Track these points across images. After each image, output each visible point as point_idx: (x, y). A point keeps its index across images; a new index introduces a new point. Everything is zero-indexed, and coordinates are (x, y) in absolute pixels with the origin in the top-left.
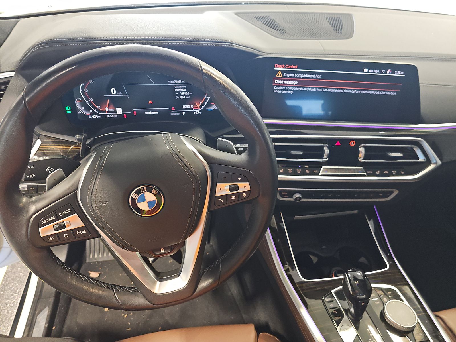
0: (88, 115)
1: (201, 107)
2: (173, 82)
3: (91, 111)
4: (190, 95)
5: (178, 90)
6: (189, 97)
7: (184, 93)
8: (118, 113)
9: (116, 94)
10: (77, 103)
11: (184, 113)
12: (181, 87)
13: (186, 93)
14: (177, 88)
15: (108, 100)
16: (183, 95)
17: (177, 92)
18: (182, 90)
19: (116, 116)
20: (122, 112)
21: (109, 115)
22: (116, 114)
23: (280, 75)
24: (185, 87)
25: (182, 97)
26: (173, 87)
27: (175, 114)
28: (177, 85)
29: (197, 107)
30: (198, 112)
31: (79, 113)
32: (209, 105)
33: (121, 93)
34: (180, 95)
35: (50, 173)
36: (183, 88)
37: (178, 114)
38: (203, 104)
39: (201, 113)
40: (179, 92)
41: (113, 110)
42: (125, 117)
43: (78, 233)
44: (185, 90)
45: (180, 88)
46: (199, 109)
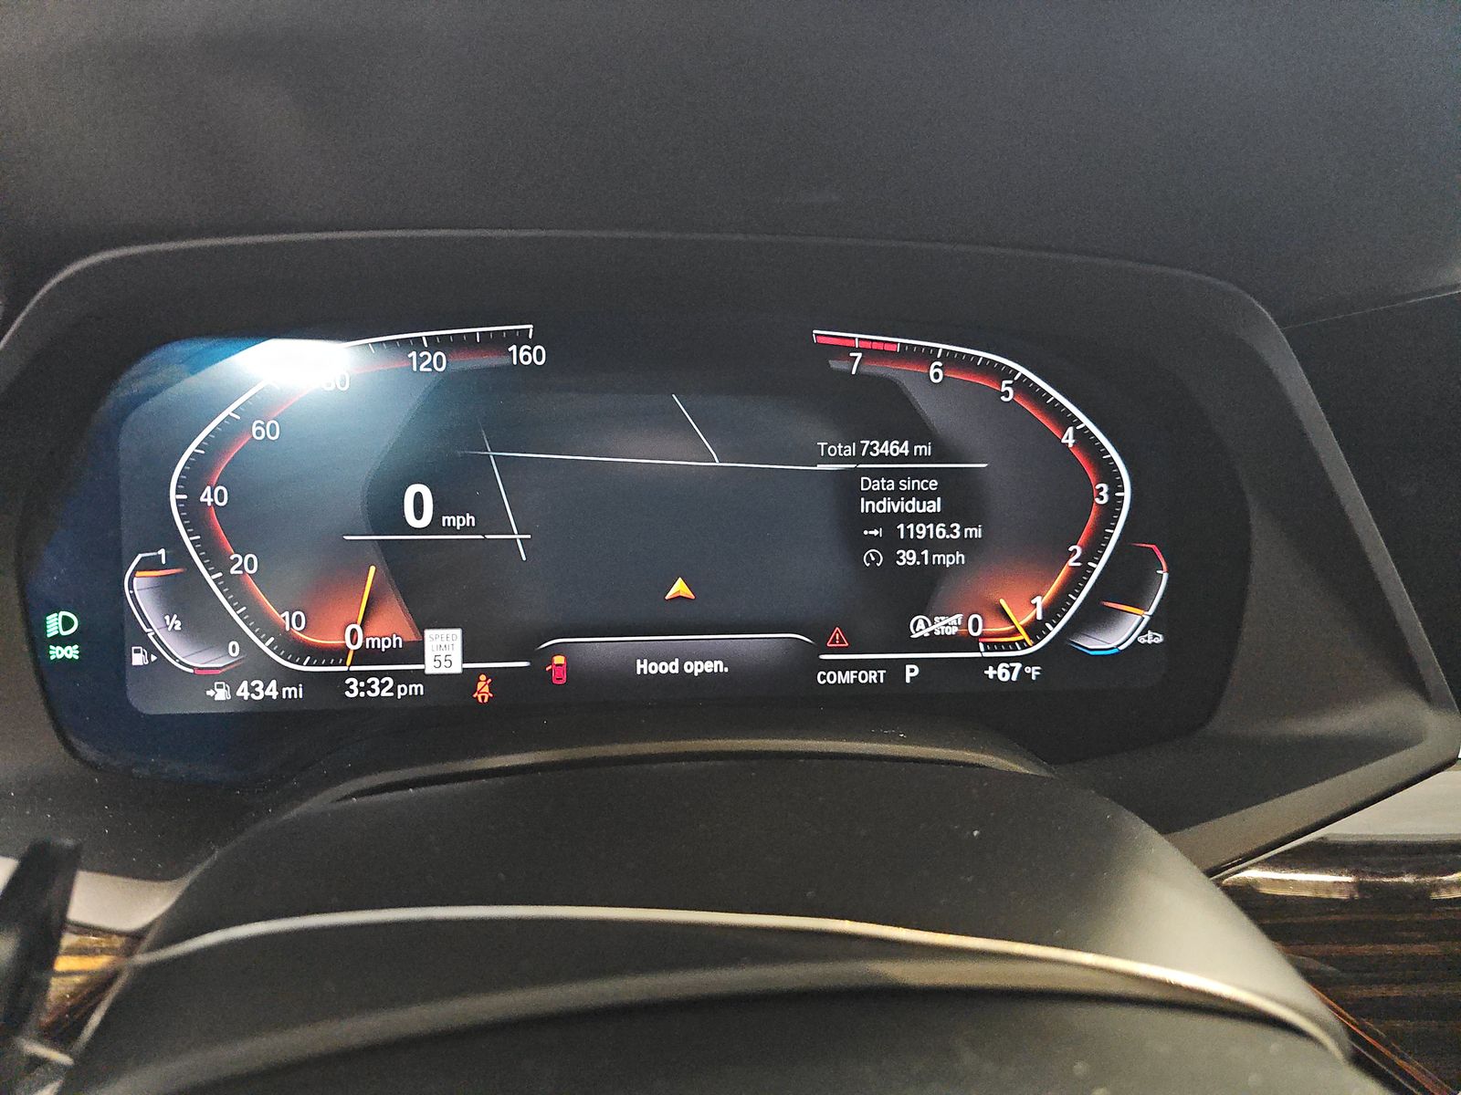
0: (207, 678)
1: (1035, 629)
2: (850, 451)
3: (234, 648)
4: (964, 545)
5: (886, 506)
6: (959, 557)
7: (921, 531)
8: (430, 667)
9: (435, 526)
10: (141, 589)
11: (911, 672)
12: (906, 485)
13: (940, 531)
14: (877, 496)
15: (373, 569)
16: (917, 545)
17: (873, 519)
18: (914, 506)
19: (418, 688)
20: (464, 662)
21: (362, 676)
22: (419, 676)
24: (933, 484)
25: (907, 557)
26: (847, 487)
27: (849, 677)
28: (876, 474)
29: (1009, 628)
30: (1018, 666)
31: (138, 659)
32: (1095, 617)
33: (469, 519)
34: (891, 544)
36: (923, 496)
37: (871, 676)
38: (1053, 612)
39: (1034, 672)
40: (890, 520)
41: (396, 641)
42: (483, 689)
44: (935, 506)
45: (896, 496)
46: (1023, 644)
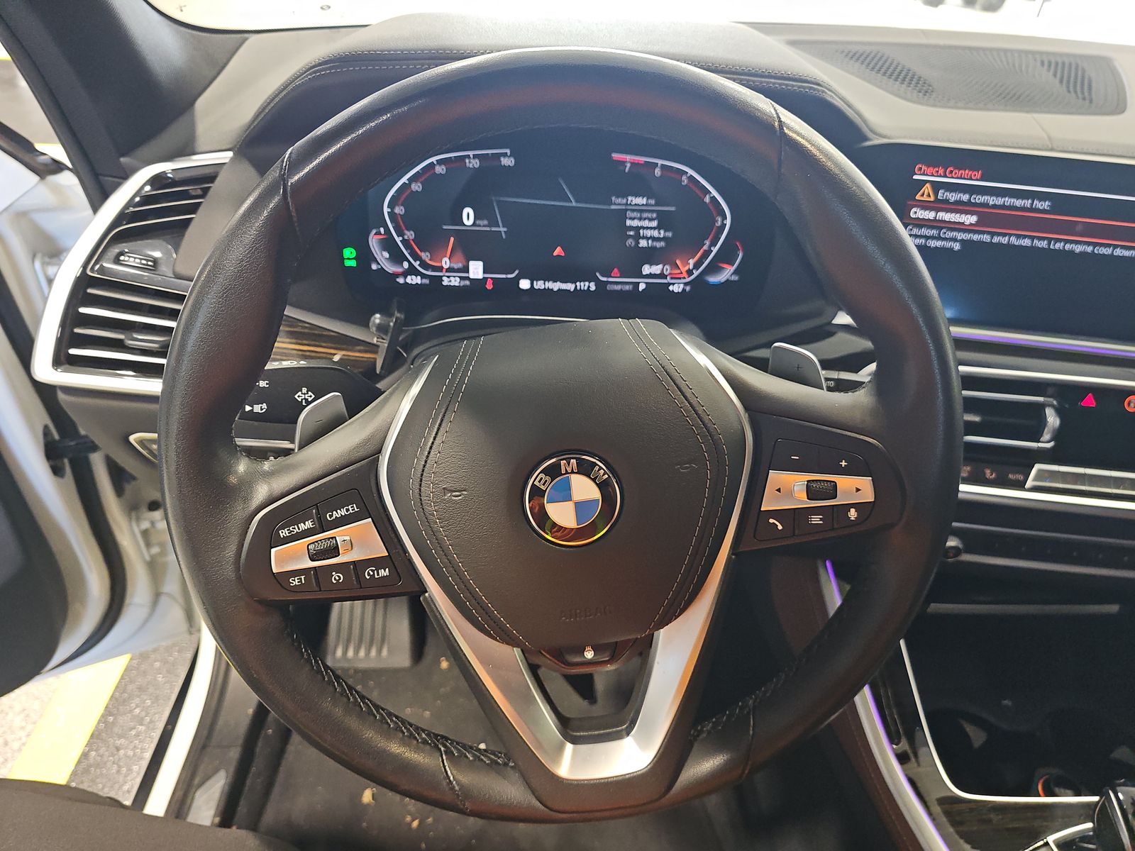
0: (396, 275)
1: (690, 272)
2: (625, 201)
3: (406, 265)
4: (664, 239)
5: (636, 223)
6: (662, 244)
7: (649, 233)
8: (472, 276)
9: (474, 224)
10: (374, 242)
11: (642, 287)
12: (645, 215)
13: (655, 233)
14: (633, 219)
15: (452, 239)
16: (648, 239)
17: (631, 228)
18: (646, 223)
19: (468, 283)
20: (484, 273)
21: (448, 277)
22: (468, 278)
23: (929, 196)
24: (654, 215)
25: (643, 243)
26: (622, 215)
27: (618, 287)
28: (633, 211)
29: (679, 272)
30: (682, 286)
31: (374, 267)
32: (714, 268)
33: (486, 222)
34: (638, 237)
35: (306, 406)
36: (651, 220)
37: (627, 288)
38: (697, 266)
39: (688, 288)
40: (637, 229)
41: (460, 265)
42: (489, 286)
43: (368, 573)
44: (655, 224)
45: (640, 219)
46: (684, 278)
